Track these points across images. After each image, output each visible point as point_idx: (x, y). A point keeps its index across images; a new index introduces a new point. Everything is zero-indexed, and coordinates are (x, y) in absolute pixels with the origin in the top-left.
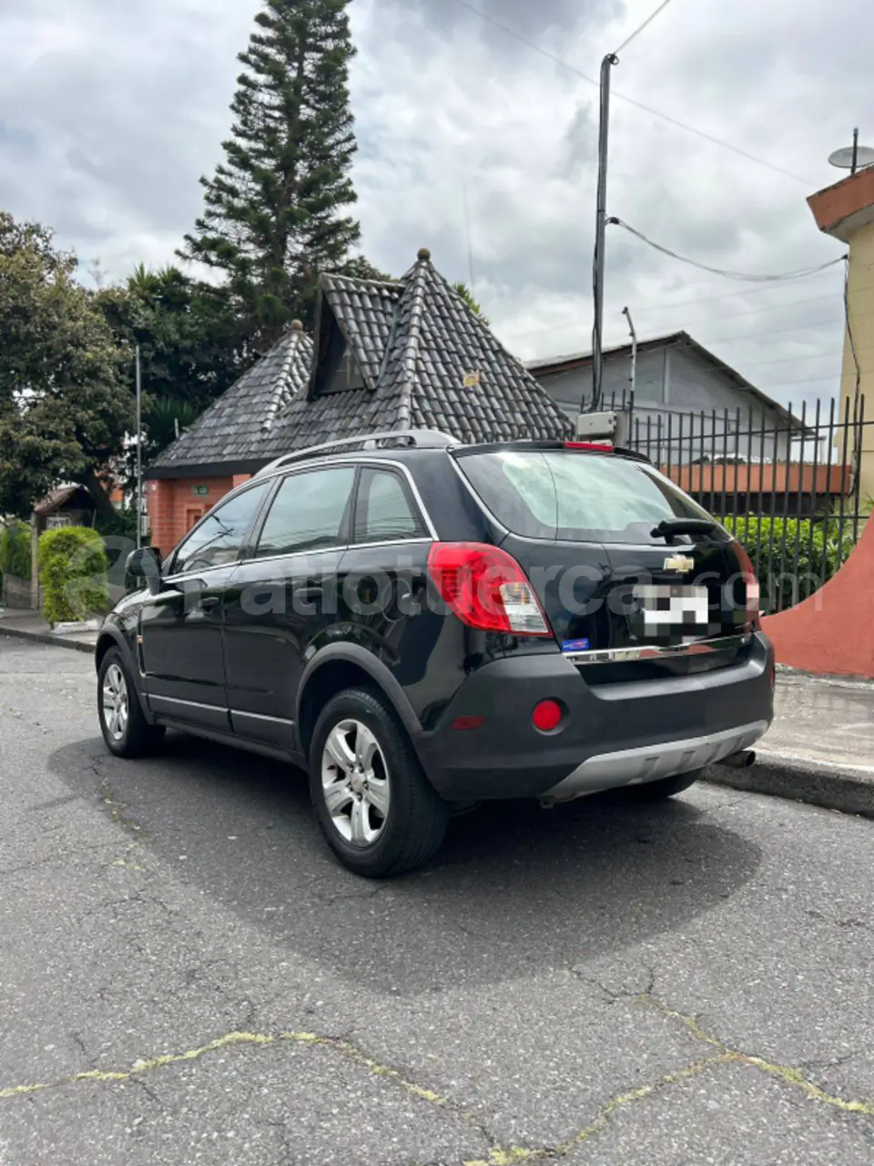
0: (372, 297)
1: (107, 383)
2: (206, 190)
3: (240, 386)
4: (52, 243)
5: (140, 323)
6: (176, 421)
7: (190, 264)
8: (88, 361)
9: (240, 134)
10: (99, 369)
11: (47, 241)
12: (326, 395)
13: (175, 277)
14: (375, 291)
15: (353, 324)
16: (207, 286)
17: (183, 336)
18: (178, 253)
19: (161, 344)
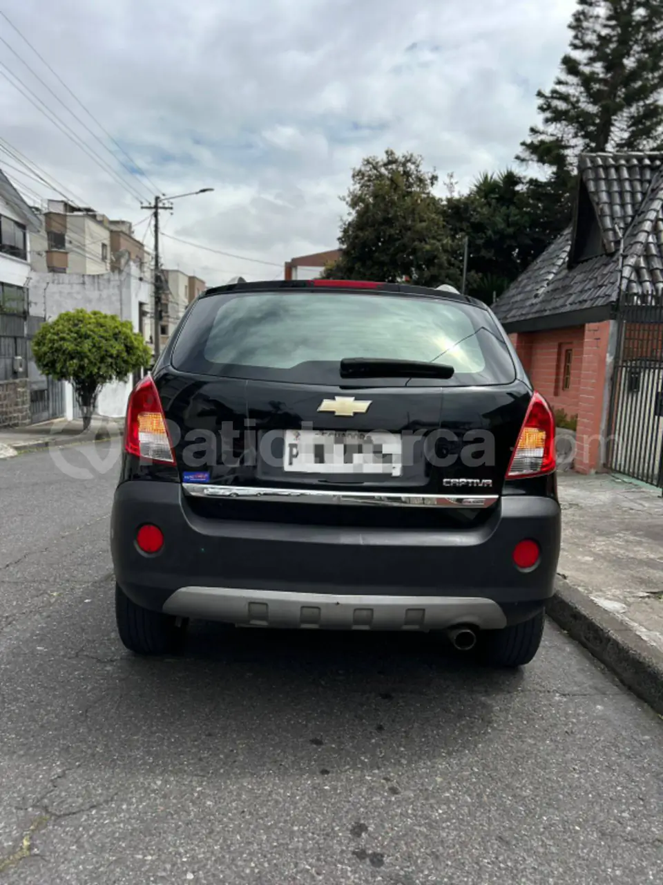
0: (630, 168)
1: (441, 266)
2: (541, 101)
3: (538, 261)
4: (421, 168)
5: (476, 218)
6: (494, 293)
7: (527, 165)
8: (427, 251)
9: (575, 47)
10: (435, 257)
11: (418, 166)
12: (582, 262)
13: (511, 179)
14: (635, 162)
15: (604, 197)
16: (536, 181)
17: (509, 225)
18: (518, 158)
19: (490, 232)
